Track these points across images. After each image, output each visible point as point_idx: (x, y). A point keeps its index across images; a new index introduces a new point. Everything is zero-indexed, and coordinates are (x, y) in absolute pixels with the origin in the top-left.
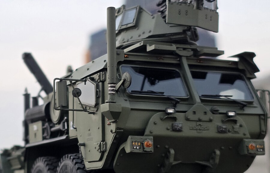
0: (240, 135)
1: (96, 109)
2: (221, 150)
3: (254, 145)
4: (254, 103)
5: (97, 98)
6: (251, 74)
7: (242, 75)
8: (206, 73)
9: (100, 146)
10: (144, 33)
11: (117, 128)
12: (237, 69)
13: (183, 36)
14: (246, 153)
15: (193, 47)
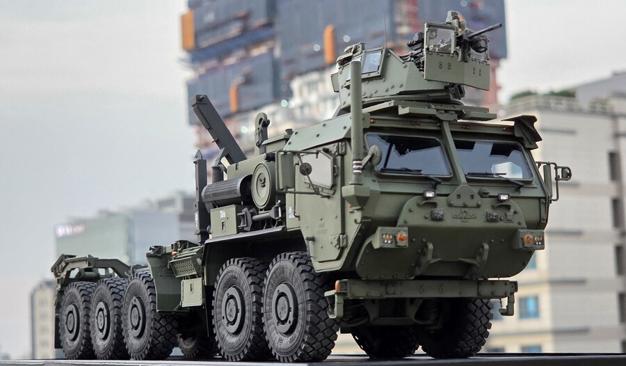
0: (514, 225)
1: (332, 192)
2: (490, 244)
3: (531, 237)
4: (533, 183)
5: (335, 177)
6: (531, 144)
7: (519, 144)
8: (474, 143)
9: (339, 240)
10: (393, 87)
11: (363, 218)
12: (512, 137)
13: (444, 94)
14: (521, 247)
15: (458, 108)
